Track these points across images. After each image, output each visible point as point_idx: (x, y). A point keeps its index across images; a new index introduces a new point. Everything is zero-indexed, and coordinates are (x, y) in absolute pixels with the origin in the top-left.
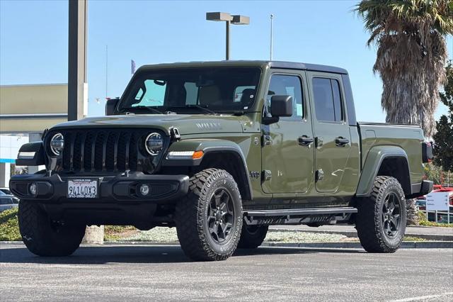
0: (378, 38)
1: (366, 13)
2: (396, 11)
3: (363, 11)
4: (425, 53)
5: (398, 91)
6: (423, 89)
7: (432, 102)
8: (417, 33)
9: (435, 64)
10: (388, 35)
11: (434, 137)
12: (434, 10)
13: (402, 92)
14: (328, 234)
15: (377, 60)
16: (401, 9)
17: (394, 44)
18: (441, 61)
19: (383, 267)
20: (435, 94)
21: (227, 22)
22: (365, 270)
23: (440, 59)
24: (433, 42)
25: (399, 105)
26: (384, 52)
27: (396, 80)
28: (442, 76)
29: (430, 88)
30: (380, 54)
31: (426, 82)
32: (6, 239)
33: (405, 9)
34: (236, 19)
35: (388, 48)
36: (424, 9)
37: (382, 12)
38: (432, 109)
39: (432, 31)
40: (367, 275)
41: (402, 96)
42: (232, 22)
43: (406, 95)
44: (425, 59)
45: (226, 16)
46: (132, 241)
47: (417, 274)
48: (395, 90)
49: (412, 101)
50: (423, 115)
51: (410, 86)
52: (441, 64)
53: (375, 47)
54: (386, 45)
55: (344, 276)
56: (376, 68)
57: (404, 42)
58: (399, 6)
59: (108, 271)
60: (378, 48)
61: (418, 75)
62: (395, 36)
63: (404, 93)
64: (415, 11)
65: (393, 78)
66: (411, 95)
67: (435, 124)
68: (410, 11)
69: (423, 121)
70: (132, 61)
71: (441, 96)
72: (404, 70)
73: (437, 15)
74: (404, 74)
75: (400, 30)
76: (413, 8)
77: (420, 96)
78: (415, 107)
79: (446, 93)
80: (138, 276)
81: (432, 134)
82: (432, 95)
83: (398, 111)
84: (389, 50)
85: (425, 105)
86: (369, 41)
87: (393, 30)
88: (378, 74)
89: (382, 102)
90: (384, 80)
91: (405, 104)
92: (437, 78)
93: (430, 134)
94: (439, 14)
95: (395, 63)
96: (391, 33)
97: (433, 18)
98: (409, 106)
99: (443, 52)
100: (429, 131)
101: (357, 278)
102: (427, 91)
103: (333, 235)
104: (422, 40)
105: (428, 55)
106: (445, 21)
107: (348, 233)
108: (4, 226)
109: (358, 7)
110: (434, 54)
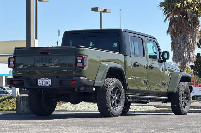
0: (169, 18)
1: (163, 7)
2: (177, 6)
3: (162, 6)
4: (190, 25)
5: (178, 42)
6: (190, 41)
7: (193, 47)
8: (187, 16)
9: (195, 30)
10: (174, 17)
11: (195, 63)
12: (194, 5)
13: (180, 43)
14: (148, 107)
15: (169, 28)
16: (179, 5)
17: (176, 21)
18: (198, 29)
19: (177, 123)
20: (195, 43)
21: (101, 12)
22: (168, 125)
23: (197, 27)
24: (194, 20)
25: (179, 48)
26: (172, 24)
27: (177, 37)
28: (198, 35)
29: (193, 40)
30: (170, 25)
31: (191, 38)
32: (2, 110)
33: (181, 5)
34: (105, 11)
35: (173, 23)
36: (190, 5)
37: (171, 7)
38: (194, 50)
39: (193, 15)
40: (169, 128)
41: (180, 44)
42: (103, 12)
43: (182, 44)
44: (190, 28)
45: (101, 9)
46: (59, 110)
47: (193, 127)
48: (177, 42)
49: (184, 46)
50: (190, 53)
51: (184, 40)
52: (198, 30)
53: (168, 22)
54: (172, 22)
55: (158, 128)
56: (168, 32)
57: (181, 20)
58: (178, 4)
59: (44, 127)
60: (169, 23)
61: (187, 35)
62: (177, 17)
63: (181, 43)
64: (186, 6)
65: (176, 36)
66: (184, 43)
67: (195, 57)
68: (184, 6)
69: (190, 56)
70: (59, 30)
71: (198, 44)
72: (181, 33)
73: (196, 8)
74: (181, 35)
75: (179, 14)
76: (185, 5)
77: (188, 44)
78: (186, 49)
79: (200, 43)
80: (58, 129)
81: (194, 61)
82: (193, 44)
83: (178, 51)
84: (174, 24)
85: (191, 48)
86: (165, 20)
87: (176, 15)
88: (169, 34)
89: (171, 47)
90: (172, 37)
91: (182, 48)
92: (196, 36)
93: (193, 61)
94: (196, 7)
95: (177, 30)
96: (175, 16)
97: (194, 9)
98: (183, 49)
99: (198, 24)
100: (192, 60)
101: (164, 129)
102: (191, 42)
103: (150, 107)
104: (189, 19)
105: (191, 25)
106: (199, 11)
107: (157, 106)
108: (1, 104)
109: (160, 5)
110: (194, 25)
